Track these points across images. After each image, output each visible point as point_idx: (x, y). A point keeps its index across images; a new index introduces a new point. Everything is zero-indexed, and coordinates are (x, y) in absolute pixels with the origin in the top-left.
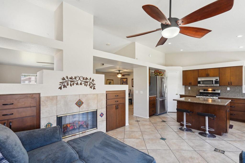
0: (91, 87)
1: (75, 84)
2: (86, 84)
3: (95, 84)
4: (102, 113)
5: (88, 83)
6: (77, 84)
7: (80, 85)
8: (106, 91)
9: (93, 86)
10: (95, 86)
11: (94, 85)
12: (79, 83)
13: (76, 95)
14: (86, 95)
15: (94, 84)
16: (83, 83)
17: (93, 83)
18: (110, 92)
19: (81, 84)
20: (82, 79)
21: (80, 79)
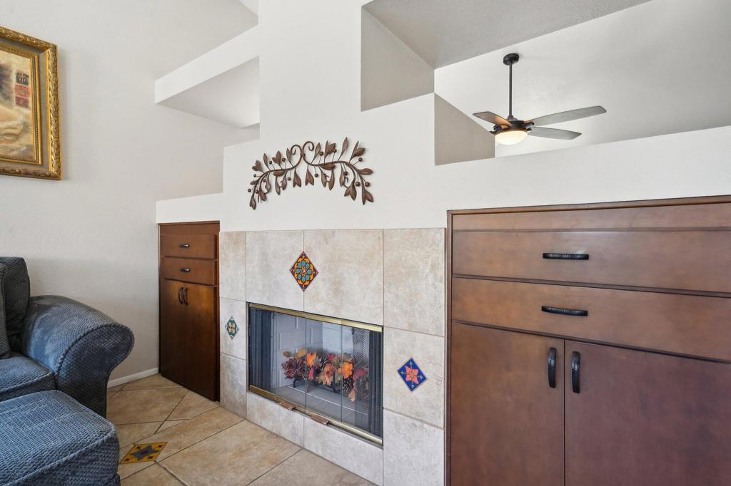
0: (351, 193)
1: (290, 184)
2: (328, 179)
3: (369, 172)
4: (411, 360)
5: (338, 172)
6: (297, 182)
7: (306, 184)
8: (452, 215)
9: (359, 185)
10: (368, 185)
11: (367, 178)
12: (303, 178)
13: (291, 233)
14: (326, 236)
15: (360, 173)
16: (317, 175)
17: (360, 166)
18: (479, 222)
19: (310, 180)
20: (313, 154)
21: (303, 156)
